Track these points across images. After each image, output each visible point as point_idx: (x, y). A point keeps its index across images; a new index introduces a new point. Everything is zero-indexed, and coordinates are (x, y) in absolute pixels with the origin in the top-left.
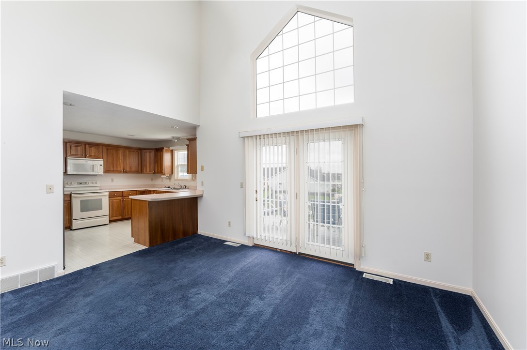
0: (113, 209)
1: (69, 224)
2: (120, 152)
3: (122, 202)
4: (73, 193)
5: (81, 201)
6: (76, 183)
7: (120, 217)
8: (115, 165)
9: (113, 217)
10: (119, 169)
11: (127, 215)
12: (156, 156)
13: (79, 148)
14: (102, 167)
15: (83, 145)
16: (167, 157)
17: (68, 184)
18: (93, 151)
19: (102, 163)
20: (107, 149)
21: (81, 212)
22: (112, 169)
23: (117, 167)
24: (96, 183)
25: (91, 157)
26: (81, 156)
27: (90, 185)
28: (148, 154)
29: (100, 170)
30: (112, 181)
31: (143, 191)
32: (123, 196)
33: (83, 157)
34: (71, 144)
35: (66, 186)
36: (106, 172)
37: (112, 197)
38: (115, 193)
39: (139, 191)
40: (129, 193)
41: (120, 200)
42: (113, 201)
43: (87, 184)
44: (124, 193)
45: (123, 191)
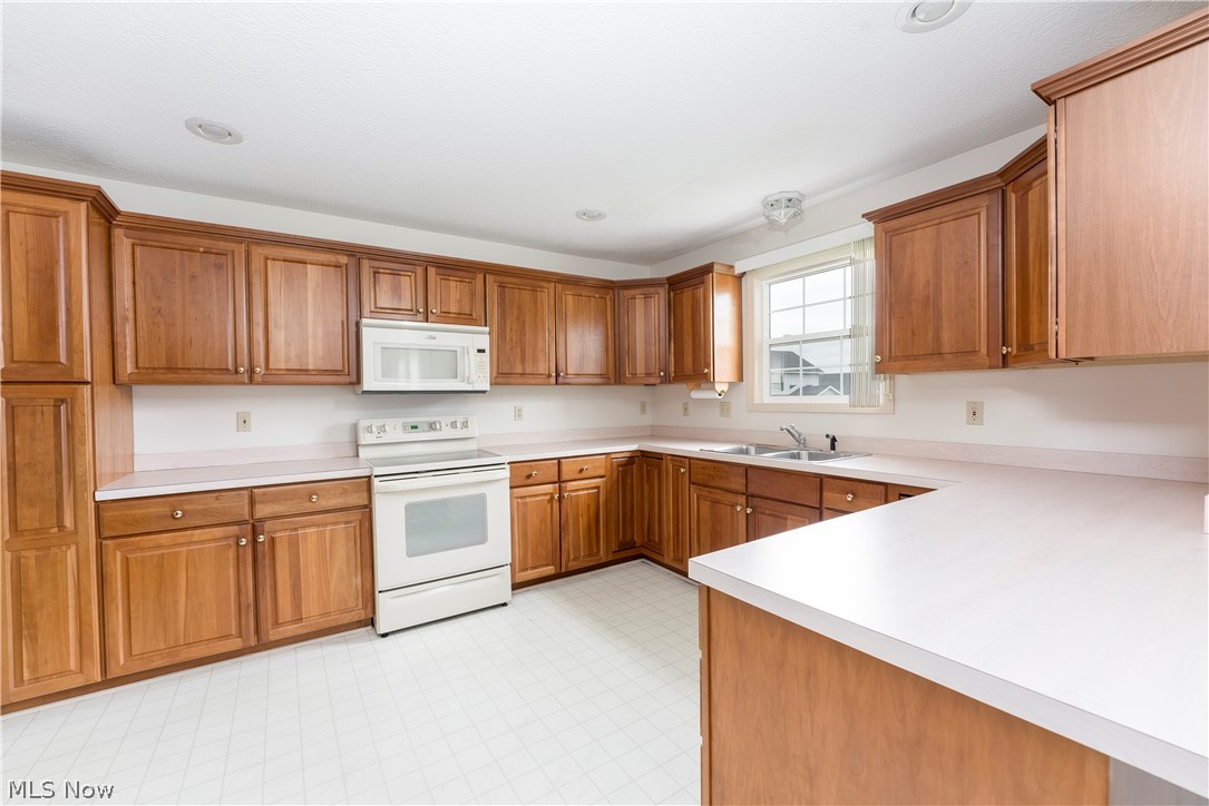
0: (524, 535)
1: (365, 607)
2: (546, 296)
3: (556, 505)
4: (377, 471)
5: (409, 508)
6: (400, 428)
7: (550, 570)
8: (528, 350)
9: (526, 569)
10: (542, 368)
11: (576, 559)
12: (673, 309)
13: (405, 282)
14: (486, 357)
15: (420, 270)
16: (722, 306)
17: (369, 429)
18: (454, 293)
19: (484, 341)
20: (502, 286)
21: (410, 555)
22: (519, 369)
23: (535, 361)
24: (465, 425)
25: (446, 317)
26: (412, 313)
27: (447, 432)
28: (639, 303)
29: (477, 372)
30: (519, 414)
31: (628, 455)
32: (560, 481)
33: (420, 317)
34: (377, 264)
35: (365, 438)
36: (500, 380)
37: (520, 484)
38: (531, 466)
39: (613, 456)
40: (579, 468)
41: (548, 497)
42: (525, 503)
43: (435, 429)
44: (564, 468)
45: (559, 459)
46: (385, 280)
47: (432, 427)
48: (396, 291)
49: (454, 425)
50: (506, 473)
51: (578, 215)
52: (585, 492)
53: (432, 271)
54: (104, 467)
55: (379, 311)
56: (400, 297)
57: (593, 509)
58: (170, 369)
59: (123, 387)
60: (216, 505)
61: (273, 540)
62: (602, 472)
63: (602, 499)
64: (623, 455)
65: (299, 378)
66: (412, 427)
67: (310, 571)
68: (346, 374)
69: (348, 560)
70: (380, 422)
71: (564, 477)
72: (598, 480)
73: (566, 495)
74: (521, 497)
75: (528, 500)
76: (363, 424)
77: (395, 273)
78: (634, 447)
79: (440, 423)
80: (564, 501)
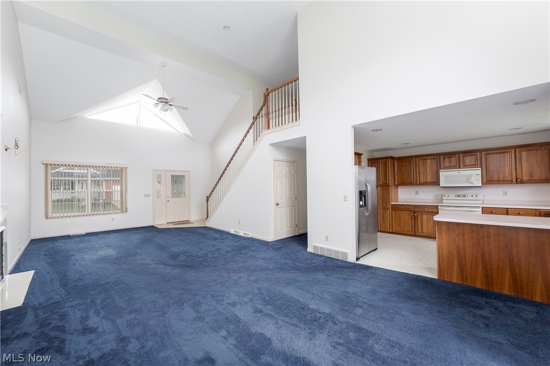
6: (454, 196)
13: (453, 159)
14: (480, 177)
15: (457, 155)
17: (445, 196)
18: (469, 159)
20: (488, 154)
24: (476, 196)
25: (466, 167)
26: (455, 167)
27: (469, 198)
29: (477, 181)
30: (505, 193)
33: (458, 167)
34: (444, 156)
35: (444, 198)
36: (487, 183)
38: (493, 209)
40: (518, 212)
44: (510, 211)
45: (507, 209)
46: (447, 160)
47: (464, 196)
48: (450, 162)
49: (472, 196)
50: (480, 209)
53: (461, 155)
54: (393, 200)
55: (446, 168)
56: (451, 163)
58: (403, 183)
59: (397, 186)
60: (408, 207)
65: (426, 184)
66: (458, 196)
68: (436, 183)
70: (448, 194)
76: (444, 194)
77: (449, 157)
79: (468, 195)
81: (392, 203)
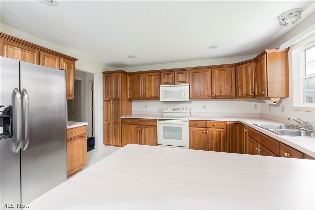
2: (208, 74)
3: (204, 134)
4: (160, 118)
8: (202, 89)
13: (170, 76)
14: (188, 92)
15: (173, 73)
18: (181, 76)
20: (194, 73)
22: (199, 95)
23: (204, 92)
24: (186, 109)
25: (179, 83)
27: (182, 111)
28: (244, 69)
29: (186, 96)
30: (204, 107)
31: (235, 122)
32: (206, 127)
33: (173, 83)
34: (164, 73)
35: (164, 111)
36: (193, 98)
37: (193, 126)
38: (196, 122)
39: (227, 122)
40: (213, 124)
41: (202, 131)
42: (194, 132)
43: (179, 110)
44: (207, 124)
45: (206, 121)
46: (166, 76)
48: (168, 78)
49: (183, 109)
50: (188, 122)
51: (209, 48)
52: (215, 132)
53: (176, 72)
54: (124, 113)
55: (165, 84)
56: (169, 80)
57: (218, 139)
58: (133, 98)
60: (134, 121)
61: (142, 129)
62: (223, 127)
63: (222, 136)
64: (232, 122)
65: (150, 98)
66: (174, 109)
67: (147, 136)
68: (158, 97)
69: (153, 136)
70: (167, 108)
71: (208, 126)
72: (221, 129)
73: (207, 132)
74: (194, 130)
75: (195, 131)
76: (164, 108)
77: (168, 74)
78: (237, 120)
79: (180, 109)
80: (207, 134)
81: (122, 117)
